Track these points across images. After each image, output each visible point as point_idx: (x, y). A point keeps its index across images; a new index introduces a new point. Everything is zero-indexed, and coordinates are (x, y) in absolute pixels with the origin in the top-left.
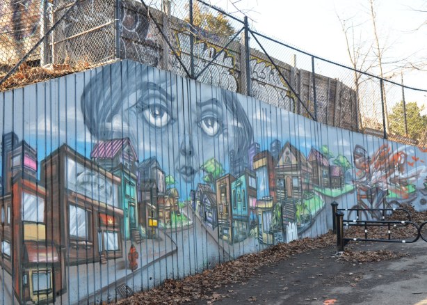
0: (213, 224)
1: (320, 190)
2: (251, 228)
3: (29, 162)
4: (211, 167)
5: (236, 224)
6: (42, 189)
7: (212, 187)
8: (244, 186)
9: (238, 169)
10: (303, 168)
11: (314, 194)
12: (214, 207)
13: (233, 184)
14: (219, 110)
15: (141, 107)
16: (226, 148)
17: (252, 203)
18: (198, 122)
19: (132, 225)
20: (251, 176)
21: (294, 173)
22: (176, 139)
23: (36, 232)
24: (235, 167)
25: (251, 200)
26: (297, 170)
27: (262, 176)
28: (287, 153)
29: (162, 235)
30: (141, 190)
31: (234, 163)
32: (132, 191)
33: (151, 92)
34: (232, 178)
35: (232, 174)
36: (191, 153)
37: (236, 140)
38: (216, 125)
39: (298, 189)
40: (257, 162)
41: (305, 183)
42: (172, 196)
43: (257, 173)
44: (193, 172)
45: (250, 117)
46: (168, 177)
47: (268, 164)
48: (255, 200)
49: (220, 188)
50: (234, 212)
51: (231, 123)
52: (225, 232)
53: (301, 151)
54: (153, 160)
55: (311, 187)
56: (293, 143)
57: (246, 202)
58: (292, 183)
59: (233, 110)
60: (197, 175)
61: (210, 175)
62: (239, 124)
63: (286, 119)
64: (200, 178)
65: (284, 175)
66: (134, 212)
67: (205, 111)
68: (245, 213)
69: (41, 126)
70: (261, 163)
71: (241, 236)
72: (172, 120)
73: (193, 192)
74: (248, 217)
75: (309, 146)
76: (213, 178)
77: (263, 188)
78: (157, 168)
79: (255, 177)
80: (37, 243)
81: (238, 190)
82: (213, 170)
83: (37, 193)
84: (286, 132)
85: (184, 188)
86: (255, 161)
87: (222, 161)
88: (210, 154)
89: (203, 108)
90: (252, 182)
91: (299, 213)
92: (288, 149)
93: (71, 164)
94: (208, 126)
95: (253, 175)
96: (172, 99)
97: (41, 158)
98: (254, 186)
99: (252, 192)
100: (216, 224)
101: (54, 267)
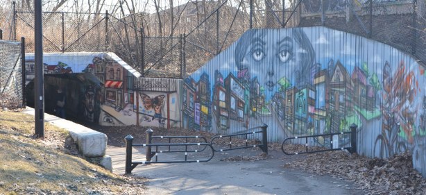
0: (282, 117)
1: (359, 110)
2: (308, 128)
3: (221, 80)
4: (283, 82)
5: (297, 122)
6: (224, 89)
7: (283, 95)
8: (305, 96)
9: (301, 83)
10: (347, 86)
11: (354, 112)
12: (284, 107)
13: (297, 94)
14: (290, 43)
15: (253, 51)
16: (293, 69)
17: (311, 109)
18: (277, 55)
19: (247, 108)
20: (311, 89)
21: (341, 90)
22: (266, 66)
23: (223, 104)
24: (299, 82)
25: (310, 108)
26: (343, 87)
27: (321, 89)
28: (337, 71)
29: (258, 117)
30: (251, 92)
31: (298, 80)
32: (248, 93)
33: (256, 43)
34: (296, 90)
35: (297, 86)
36: (273, 74)
37: (301, 63)
38: (288, 54)
39: (342, 104)
40: (317, 79)
41: (348, 101)
42: (262, 97)
43: (317, 88)
44: (273, 86)
45: (314, 43)
46: (262, 87)
47: (326, 80)
48: (313, 108)
49: (288, 96)
50: (296, 113)
51: (298, 50)
52: (289, 125)
53: (347, 68)
54: (256, 78)
55: (352, 105)
56: (342, 62)
57: (305, 109)
58: (339, 99)
59: (300, 41)
60: (275, 87)
61: (282, 87)
62: (304, 51)
63: (338, 40)
64: (277, 89)
65: (334, 90)
66: (248, 103)
67: (282, 46)
68: (304, 116)
69: (225, 67)
70: (322, 79)
71: (300, 131)
72: (265, 55)
73: (273, 97)
74: (306, 119)
75: (353, 64)
76: (284, 89)
77: (321, 99)
78: (257, 82)
79: (315, 91)
80: (223, 108)
81: (301, 98)
82: (284, 84)
83: (223, 91)
84: (337, 52)
85: (268, 94)
86: (315, 77)
87: (290, 79)
88: (282, 74)
89: (281, 45)
90: (312, 94)
91: (342, 127)
92: (338, 68)
93: (232, 80)
94: (282, 56)
95: (313, 88)
96: (265, 44)
97: (224, 78)
98: (313, 97)
99: (312, 102)
100: (284, 118)
101: (227, 118)
